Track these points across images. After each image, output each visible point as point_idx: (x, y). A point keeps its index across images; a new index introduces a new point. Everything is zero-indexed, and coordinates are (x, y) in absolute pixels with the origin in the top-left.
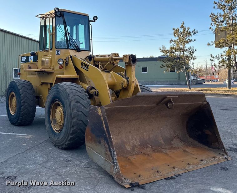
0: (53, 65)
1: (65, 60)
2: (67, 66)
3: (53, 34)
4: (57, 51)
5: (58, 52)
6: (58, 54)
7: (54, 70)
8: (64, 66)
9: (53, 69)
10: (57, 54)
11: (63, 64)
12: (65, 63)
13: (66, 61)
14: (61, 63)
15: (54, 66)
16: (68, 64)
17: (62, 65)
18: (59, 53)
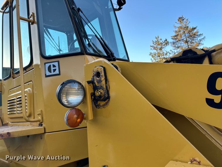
0: (38, 111)
1: (89, 82)
2: (99, 110)
3: (32, 19)
4: (47, 65)
5: (52, 68)
6: (53, 73)
7: (44, 125)
8: (88, 110)
9: (41, 125)
10: (48, 73)
11: (84, 101)
12: (93, 95)
13: (95, 88)
14: (75, 99)
15: (41, 114)
16: (109, 98)
17: (78, 107)
18: (57, 68)
